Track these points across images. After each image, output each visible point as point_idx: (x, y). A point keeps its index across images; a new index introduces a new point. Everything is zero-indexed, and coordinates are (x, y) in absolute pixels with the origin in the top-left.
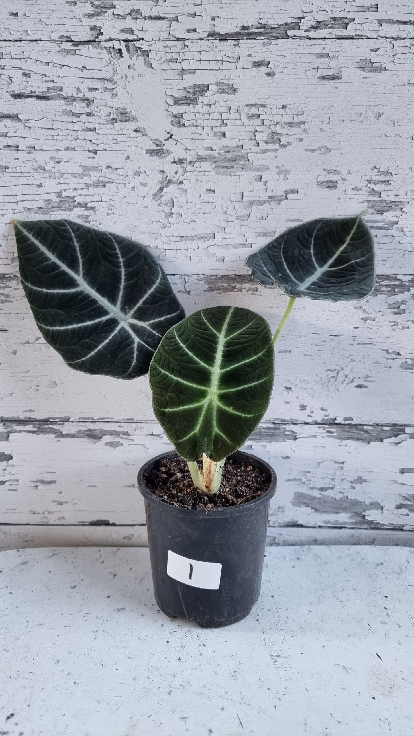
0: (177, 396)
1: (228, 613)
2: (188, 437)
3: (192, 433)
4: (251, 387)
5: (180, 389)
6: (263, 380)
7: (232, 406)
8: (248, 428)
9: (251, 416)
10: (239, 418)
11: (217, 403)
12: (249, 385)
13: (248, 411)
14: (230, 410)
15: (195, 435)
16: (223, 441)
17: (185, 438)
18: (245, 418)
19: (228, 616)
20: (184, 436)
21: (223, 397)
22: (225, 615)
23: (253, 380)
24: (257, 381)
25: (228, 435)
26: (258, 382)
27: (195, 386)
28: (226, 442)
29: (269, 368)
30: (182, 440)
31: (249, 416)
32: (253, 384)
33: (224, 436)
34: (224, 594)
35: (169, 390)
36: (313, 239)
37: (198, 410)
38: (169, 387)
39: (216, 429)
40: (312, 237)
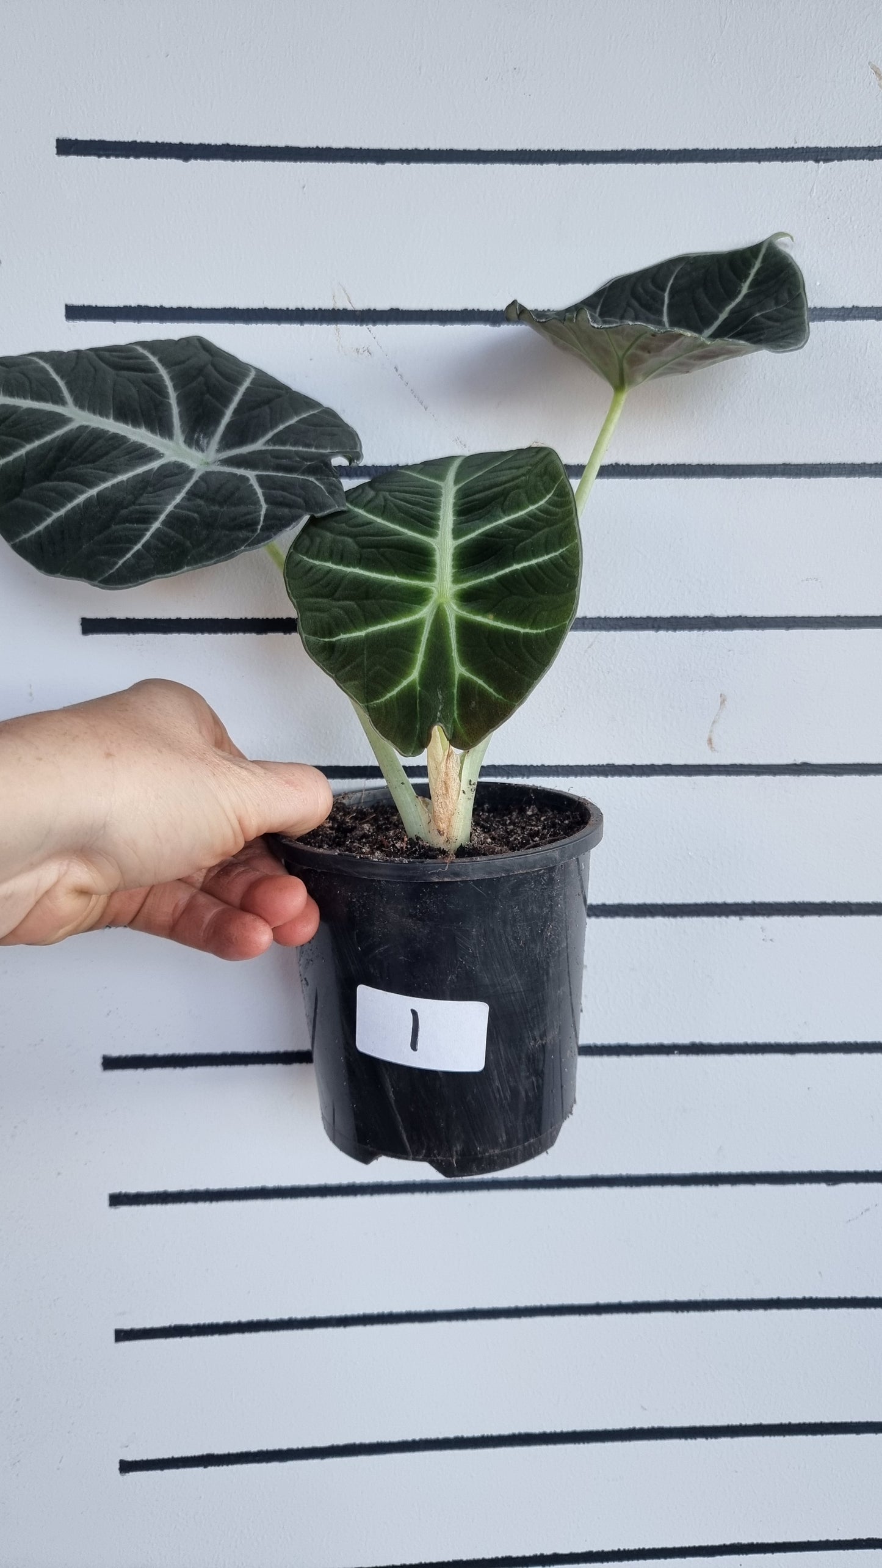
0: (358, 605)
1: (507, 1134)
2: (394, 692)
3: (405, 683)
4: (530, 567)
5: (365, 591)
6: (557, 553)
7: (493, 613)
8: (535, 659)
9: (539, 631)
10: (514, 635)
11: (453, 611)
12: (526, 564)
13: (531, 620)
14: (488, 620)
15: (411, 688)
16: (482, 693)
17: (388, 696)
18: (526, 635)
19: (509, 1143)
20: (387, 689)
21: (467, 598)
22: (500, 1140)
23: (533, 551)
24: (542, 555)
25: (488, 679)
26: (546, 557)
27: (396, 579)
28: (489, 695)
29: (566, 528)
30: (383, 700)
31: (535, 631)
32: (534, 562)
33: (480, 682)
34: (497, 1083)
35: (337, 595)
36: (666, 295)
37: (413, 631)
38: (336, 591)
39: (459, 670)
40: (664, 290)
